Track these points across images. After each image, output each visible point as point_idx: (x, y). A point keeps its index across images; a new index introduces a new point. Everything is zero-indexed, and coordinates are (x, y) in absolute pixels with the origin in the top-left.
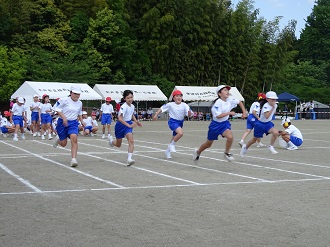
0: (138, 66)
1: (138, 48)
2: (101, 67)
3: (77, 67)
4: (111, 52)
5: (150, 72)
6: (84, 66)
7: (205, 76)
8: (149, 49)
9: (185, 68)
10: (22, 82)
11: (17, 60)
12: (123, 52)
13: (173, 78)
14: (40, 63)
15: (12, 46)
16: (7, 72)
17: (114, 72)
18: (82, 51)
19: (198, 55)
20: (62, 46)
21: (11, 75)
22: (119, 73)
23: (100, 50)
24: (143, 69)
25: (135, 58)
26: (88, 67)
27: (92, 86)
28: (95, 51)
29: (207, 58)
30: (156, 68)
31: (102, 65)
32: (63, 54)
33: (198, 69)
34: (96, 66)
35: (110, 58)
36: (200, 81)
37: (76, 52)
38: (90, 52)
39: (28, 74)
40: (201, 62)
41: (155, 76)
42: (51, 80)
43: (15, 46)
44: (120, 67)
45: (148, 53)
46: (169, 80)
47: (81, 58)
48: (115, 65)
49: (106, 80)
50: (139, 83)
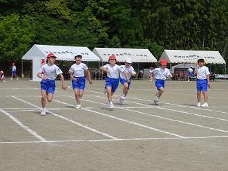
0: (132, 31)
1: (132, 16)
2: (99, 33)
3: (78, 32)
4: (108, 20)
5: (142, 38)
6: (84, 32)
7: (190, 41)
8: (142, 17)
9: (173, 33)
10: (32, 45)
11: (27, 26)
12: (118, 20)
13: (162, 43)
14: (47, 28)
15: (24, 14)
16: (19, 36)
17: (110, 37)
18: (83, 18)
19: (184, 23)
20: (66, 14)
21: (22, 39)
22: (115, 37)
23: (99, 17)
24: (136, 35)
25: (129, 25)
26: (88, 33)
27: (91, 49)
28: (94, 18)
29: (193, 25)
30: (147, 34)
31: (100, 30)
32: (66, 21)
33: (185, 35)
34: (95, 31)
35: (107, 25)
36: (186, 46)
37: (78, 20)
38: (90, 19)
39: (37, 38)
40: (187, 29)
41: (147, 40)
42: (57, 44)
43: (26, 13)
44: (116, 32)
45: (141, 21)
46: (159, 44)
47: (82, 24)
48: (112, 31)
49: (103, 44)
50: (132, 46)
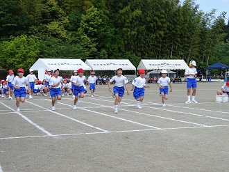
0: (116, 46)
1: (115, 34)
2: (90, 48)
3: (74, 48)
4: (97, 37)
5: (124, 51)
6: (78, 48)
7: (162, 51)
8: (123, 35)
9: (148, 47)
10: (37, 59)
11: (33, 44)
12: (105, 37)
13: (140, 54)
14: (49, 46)
15: (30, 34)
16: (27, 52)
17: (99, 51)
19: (157, 38)
20: (63, 33)
21: (29, 54)
22: (104, 51)
23: (89, 36)
24: (119, 48)
25: (114, 41)
26: (81, 48)
27: (84, 60)
28: (86, 36)
30: (127, 47)
31: (91, 46)
32: (64, 39)
33: (157, 47)
34: (87, 47)
35: (96, 41)
36: (158, 56)
37: (73, 38)
38: (82, 37)
39: (41, 54)
40: (159, 42)
41: (127, 53)
42: (56, 57)
43: (32, 33)
44: (103, 47)
45: (122, 37)
46: (137, 55)
47: (76, 42)
48: (100, 46)
49: (93, 56)
50: (116, 57)
